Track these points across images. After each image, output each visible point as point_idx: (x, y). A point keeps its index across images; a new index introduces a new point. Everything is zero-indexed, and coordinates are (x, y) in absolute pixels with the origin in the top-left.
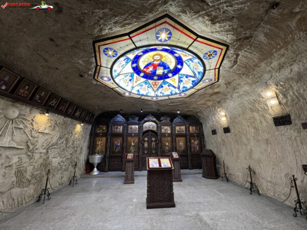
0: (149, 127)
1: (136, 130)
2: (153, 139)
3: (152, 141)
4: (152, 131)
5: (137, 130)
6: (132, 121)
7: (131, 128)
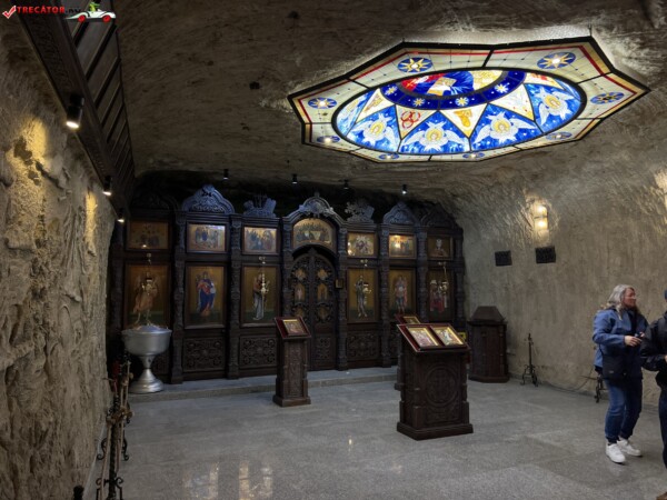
0: (312, 237)
1: (269, 244)
2: (323, 274)
3: (318, 280)
4: (321, 250)
5: (274, 243)
6: (257, 211)
7: (254, 237)
